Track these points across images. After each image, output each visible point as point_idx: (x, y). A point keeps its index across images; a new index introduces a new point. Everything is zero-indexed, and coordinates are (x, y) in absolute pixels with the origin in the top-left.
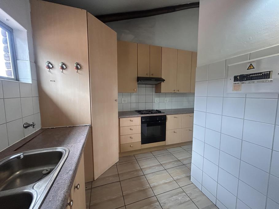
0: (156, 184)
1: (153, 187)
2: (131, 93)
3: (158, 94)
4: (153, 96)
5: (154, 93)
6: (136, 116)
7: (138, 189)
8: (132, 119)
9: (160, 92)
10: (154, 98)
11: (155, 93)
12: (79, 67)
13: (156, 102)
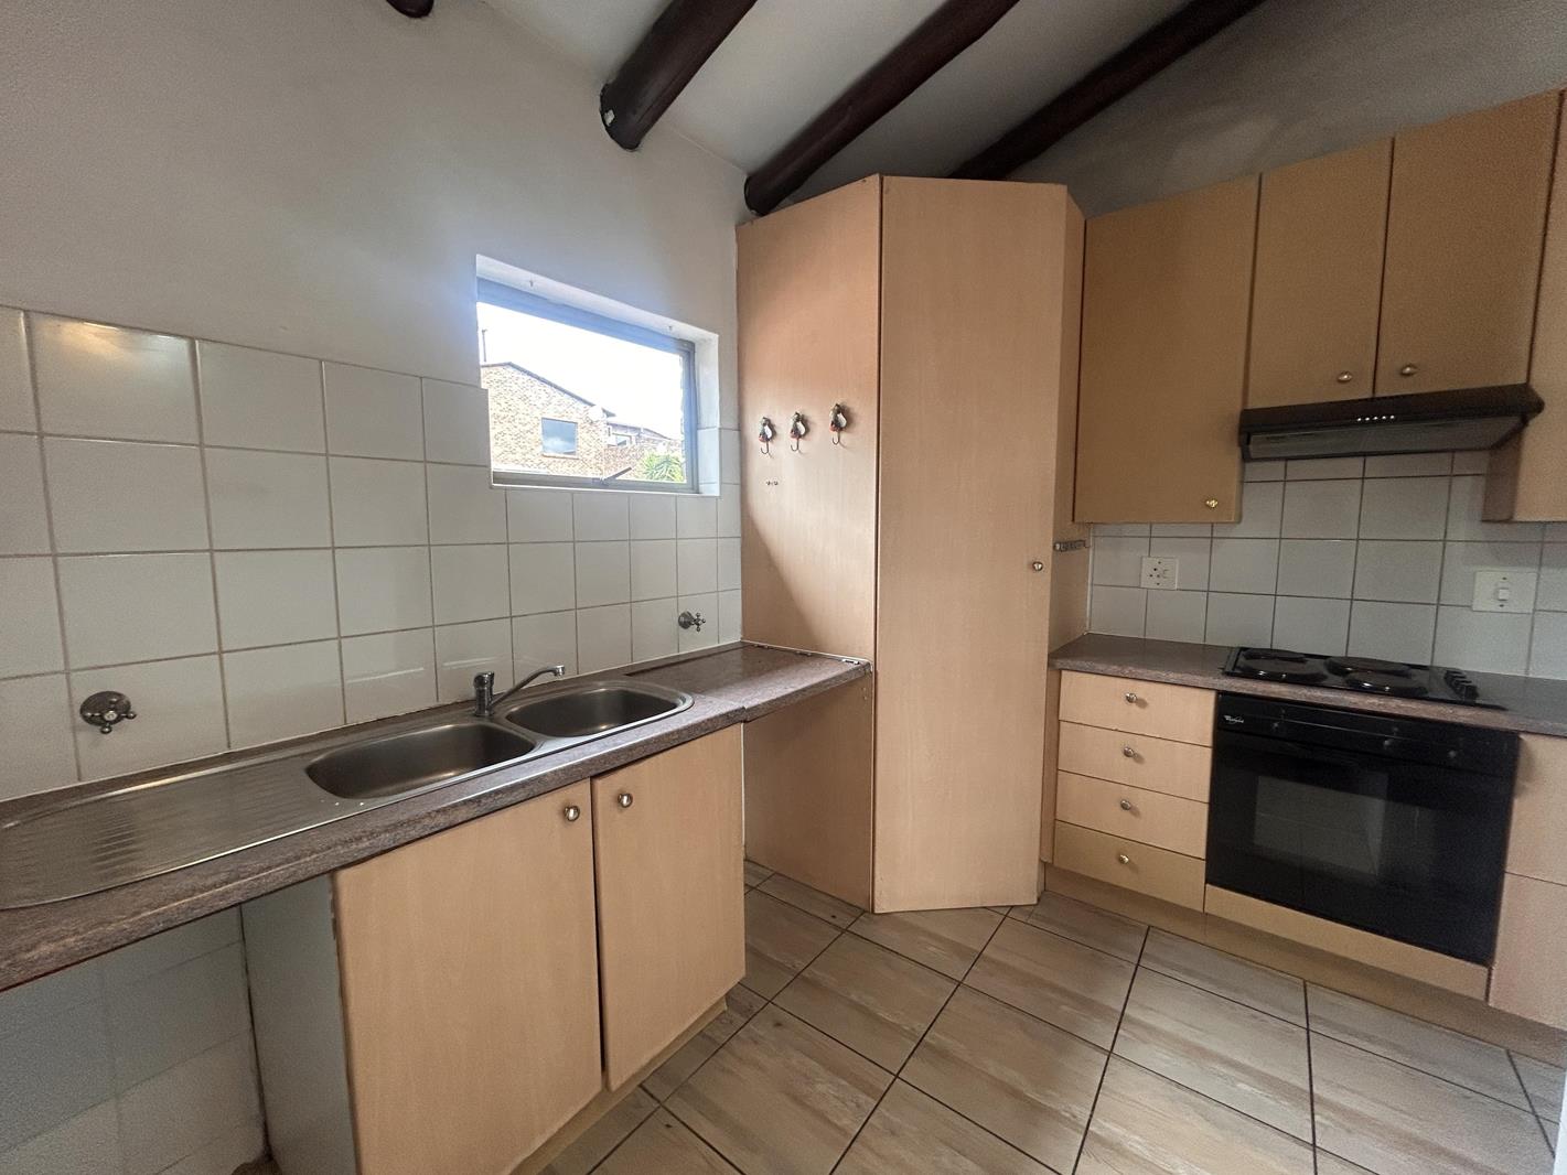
0: (1135, 1143)
1: (1099, 1139)
3: (1500, 533)
4: (1455, 550)
5: (1463, 529)
6: (1173, 677)
7: (1012, 1076)
8: (1142, 690)
10: (1460, 569)
12: (844, 422)
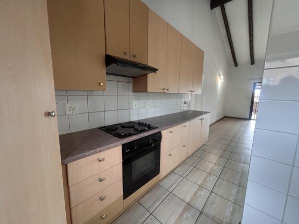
2: (87, 91)
3: (137, 94)
4: (130, 97)
5: (131, 93)
9: (146, 92)
10: (131, 101)
11: (134, 92)
13: (134, 108)
